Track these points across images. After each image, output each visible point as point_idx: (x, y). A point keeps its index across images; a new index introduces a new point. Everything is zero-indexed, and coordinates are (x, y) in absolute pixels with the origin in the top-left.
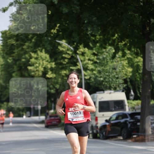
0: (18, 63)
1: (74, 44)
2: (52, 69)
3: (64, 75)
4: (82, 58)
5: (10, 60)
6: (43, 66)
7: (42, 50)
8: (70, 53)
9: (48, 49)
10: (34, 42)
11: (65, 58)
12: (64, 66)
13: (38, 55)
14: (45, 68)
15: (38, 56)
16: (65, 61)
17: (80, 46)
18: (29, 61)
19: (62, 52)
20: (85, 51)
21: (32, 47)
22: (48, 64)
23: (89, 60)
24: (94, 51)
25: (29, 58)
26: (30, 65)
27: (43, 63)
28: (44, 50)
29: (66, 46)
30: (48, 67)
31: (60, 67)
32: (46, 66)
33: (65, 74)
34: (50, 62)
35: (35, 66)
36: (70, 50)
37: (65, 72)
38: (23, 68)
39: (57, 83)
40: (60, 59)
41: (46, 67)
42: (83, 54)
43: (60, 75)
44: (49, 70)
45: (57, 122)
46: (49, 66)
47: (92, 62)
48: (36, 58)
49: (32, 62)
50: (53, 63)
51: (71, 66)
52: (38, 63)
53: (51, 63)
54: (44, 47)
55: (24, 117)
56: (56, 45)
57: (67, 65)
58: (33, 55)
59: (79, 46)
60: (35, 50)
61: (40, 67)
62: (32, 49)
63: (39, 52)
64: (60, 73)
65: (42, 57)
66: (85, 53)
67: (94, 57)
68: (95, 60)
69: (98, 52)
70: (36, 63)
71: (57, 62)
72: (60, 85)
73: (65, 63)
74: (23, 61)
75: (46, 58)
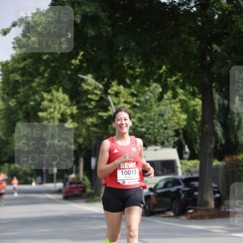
0: (24, 107)
1: (104, 80)
2: (72, 116)
3: (89, 124)
4: (116, 100)
5: (13, 102)
6: (61, 112)
7: (58, 88)
8: (99, 92)
9: (67, 87)
10: (46, 77)
11: (91, 100)
12: (90, 111)
13: (52, 95)
14: (62, 114)
15: (52, 98)
16: (91, 105)
17: (113, 83)
18: (40, 104)
19: (87, 92)
20: (120, 90)
21: (44, 85)
22: (66, 109)
23: (125, 102)
24: (133, 90)
25: (39, 100)
26: (42, 111)
27: (60, 108)
28: (61, 89)
29: (93, 84)
30: (67, 113)
31: (85, 112)
32: (64, 111)
33: (92, 123)
34: (69, 106)
35: (49, 111)
36: (99, 89)
37: (91, 120)
38: (32, 114)
39: (80, 136)
40: (85, 102)
41: (64, 113)
42: (117, 94)
43: (84, 124)
44: (68, 118)
45: (80, 191)
46: (69, 112)
47: (129, 106)
48: (51, 101)
49: (44, 106)
50: (75, 108)
51: (100, 112)
52: (53, 106)
53: (71, 107)
54: (61, 84)
55: (34, 184)
56: (79, 82)
57: (94, 110)
58: (45, 95)
59: (111, 83)
60: (48, 89)
61: (56, 113)
62: (44, 87)
63: (54, 92)
64: (85, 121)
65: (59, 98)
66: (120, 93)
67: (133, 98)
68: (135, 103)
69: (138, 92)
70: (51, 107)
71: (79, 106)
72: (85, 139)
73: (92, 107)
74: (32, 105)
75: (64, 99)
